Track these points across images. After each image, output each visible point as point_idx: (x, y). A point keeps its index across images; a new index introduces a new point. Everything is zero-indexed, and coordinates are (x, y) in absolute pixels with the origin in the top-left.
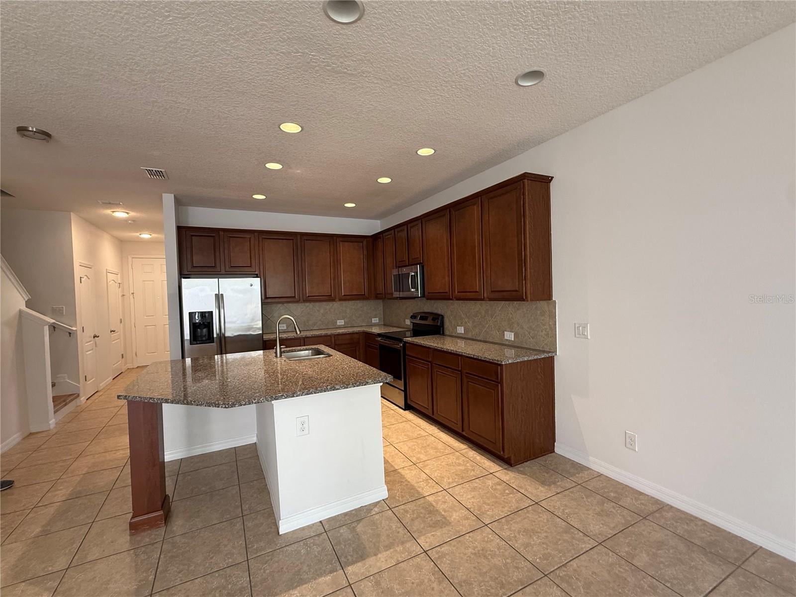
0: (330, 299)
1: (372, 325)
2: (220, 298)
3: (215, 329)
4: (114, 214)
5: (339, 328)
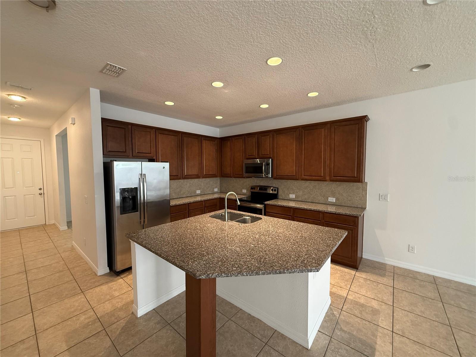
1: (214, 193)
2: (143, 177)
3: (140, 201)
4: (8, 97)
5: (198, 195)
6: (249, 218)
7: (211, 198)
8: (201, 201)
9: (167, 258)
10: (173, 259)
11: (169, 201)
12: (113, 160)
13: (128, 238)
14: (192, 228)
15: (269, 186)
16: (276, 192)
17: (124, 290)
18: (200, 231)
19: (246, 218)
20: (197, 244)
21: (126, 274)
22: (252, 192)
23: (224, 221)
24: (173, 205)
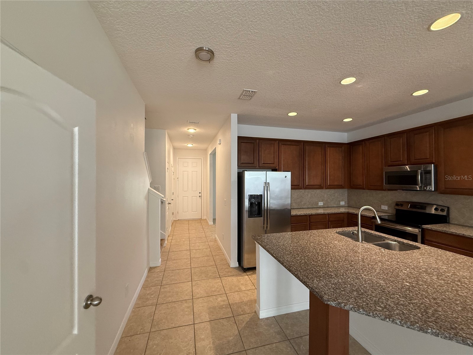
0: (320, 187)
1: (340, 207)
2: (267, 186)
3: (263, 208)
4: (188, 131)
5: (320, 208)
6: (395, 244)
7: (336, 211)
8: (324, 214)
9: (289, 269)
10: (295, 271)
11: (290, 211)
12: (245, 170)
13: (254, 240)
14: (315, 242)
15: (429, 203)
16: (445, 213)
17: (249, 287)
18: (325, 247)
19: (391, 244)
20: (322, 261)
21: (251, 273)
22: (397, 210)
23: (356, 241)
24: (294, 215)
